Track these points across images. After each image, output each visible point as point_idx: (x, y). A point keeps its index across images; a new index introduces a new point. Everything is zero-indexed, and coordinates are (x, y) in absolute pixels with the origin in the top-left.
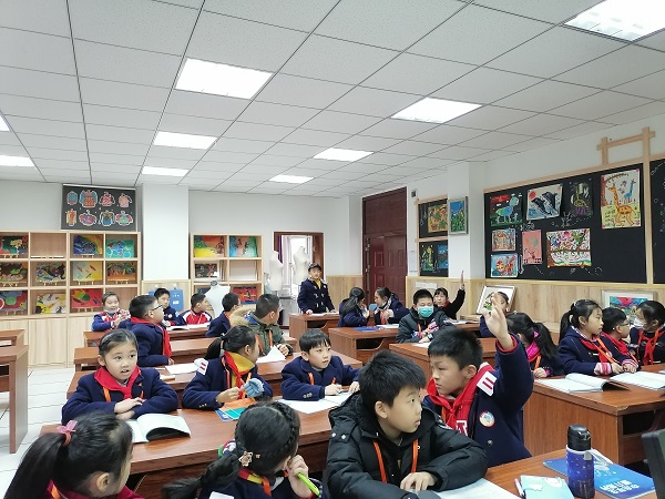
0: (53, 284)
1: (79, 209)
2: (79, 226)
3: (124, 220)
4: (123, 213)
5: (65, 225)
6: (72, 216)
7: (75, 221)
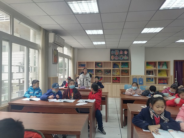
0: (108, 75)
1: (114, 55)
2: (114, 60)
3: (126, 58)
4: (126, 56)
5: (111, 60)
6: (113, 57)
7: (113, 58)
